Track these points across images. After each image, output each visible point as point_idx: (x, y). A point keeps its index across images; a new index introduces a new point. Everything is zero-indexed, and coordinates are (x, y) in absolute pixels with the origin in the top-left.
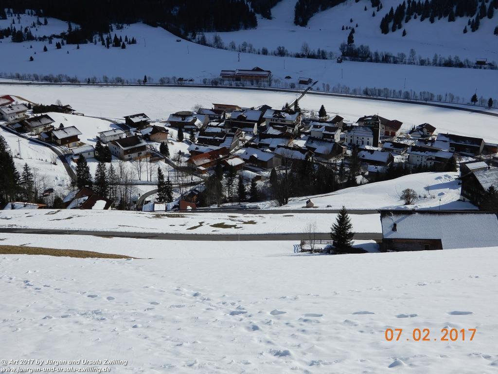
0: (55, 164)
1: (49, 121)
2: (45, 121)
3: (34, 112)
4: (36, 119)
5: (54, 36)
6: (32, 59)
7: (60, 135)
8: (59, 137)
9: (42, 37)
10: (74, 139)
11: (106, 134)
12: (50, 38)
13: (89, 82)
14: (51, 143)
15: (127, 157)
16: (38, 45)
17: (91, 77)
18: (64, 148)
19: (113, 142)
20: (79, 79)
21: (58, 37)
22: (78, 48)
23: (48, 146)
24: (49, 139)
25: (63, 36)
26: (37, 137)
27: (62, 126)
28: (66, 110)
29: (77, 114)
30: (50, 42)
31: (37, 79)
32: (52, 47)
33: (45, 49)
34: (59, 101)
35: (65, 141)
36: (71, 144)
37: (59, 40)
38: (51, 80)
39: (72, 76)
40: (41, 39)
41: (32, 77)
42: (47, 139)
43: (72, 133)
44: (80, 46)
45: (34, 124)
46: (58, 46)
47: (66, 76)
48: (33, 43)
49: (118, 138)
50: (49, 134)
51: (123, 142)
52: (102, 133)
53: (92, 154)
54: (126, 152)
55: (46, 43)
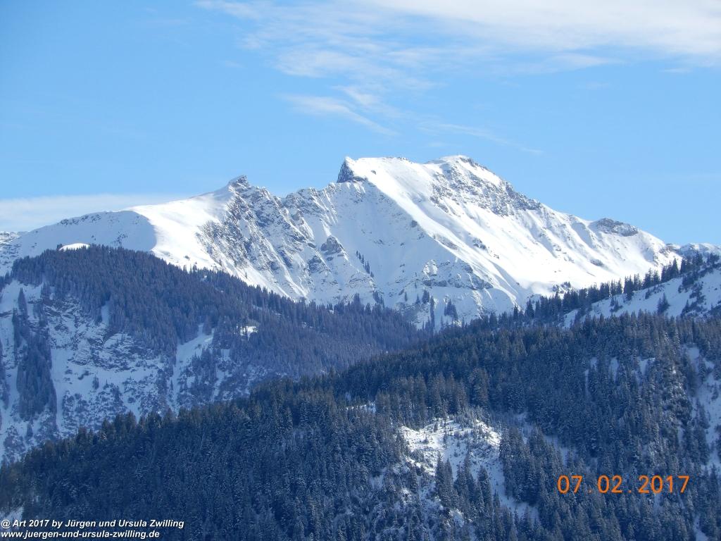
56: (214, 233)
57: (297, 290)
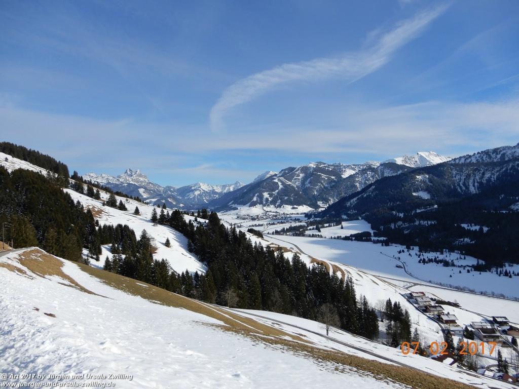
0: (438, 333)
1: (441, 309)
2: (439, 309)
3: (436, 303)
4: (435, 307)
5: (468, 266)
6: (451, 276)
7: (445, 318)
8: (444, 319)
9: (460, 265)
10: (453, 322)
11: (475, 324)
12: (465, 267)
13: (482, 293)
14: (440, 321)
15: (485, 339)
16: (457, 270)
17: (483, 291)
18: (446, 325)
19: (477, 329)
20: (476, 291)
21: (469, 266)
22: (480, 274)
23: (437, 322)
24: (438, 319)
25: (473, 266)
26: (433, 316)
27: (448, 313)
28: (456, 305)
29: (463, 309)
30: (464, 269)
31: (451, 287)
32: (464, 271)
33: (460, 272)
34: (455, 301)
35: (447, 322)
36: (451, 324)
37: (470, 269)
38: (459, 289)
39: (471, 288)
40: (459, 267)
41: (448, 286)
42: (437, 318)
43: (452, 318)
44: (481, 272)
45: (432, 309)
46: (468, 271)
47: (468, 288)
48: (454, 268)
49: (481, 327)
50: (439, 316)
51: (485, 330)
52: (473, 322)
53: (462, 333)
54: (485, 337)
55: (461, 269)
56: (403, 161)
57: (413, 166)
